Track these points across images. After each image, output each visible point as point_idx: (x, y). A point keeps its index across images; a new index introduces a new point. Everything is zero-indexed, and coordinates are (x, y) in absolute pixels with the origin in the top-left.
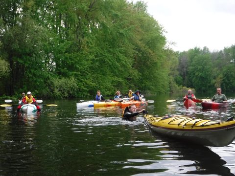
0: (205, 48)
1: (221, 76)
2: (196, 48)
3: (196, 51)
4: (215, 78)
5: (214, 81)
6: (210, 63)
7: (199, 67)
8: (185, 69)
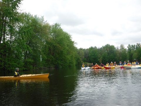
0: (95, 47)
1: (102, 57)
2: (91, 47)
3: (92, 48)
4: (99, 58)
5: (99, 60)
6: (97, 53)
7: (93, 54)
8: (87, 55)
